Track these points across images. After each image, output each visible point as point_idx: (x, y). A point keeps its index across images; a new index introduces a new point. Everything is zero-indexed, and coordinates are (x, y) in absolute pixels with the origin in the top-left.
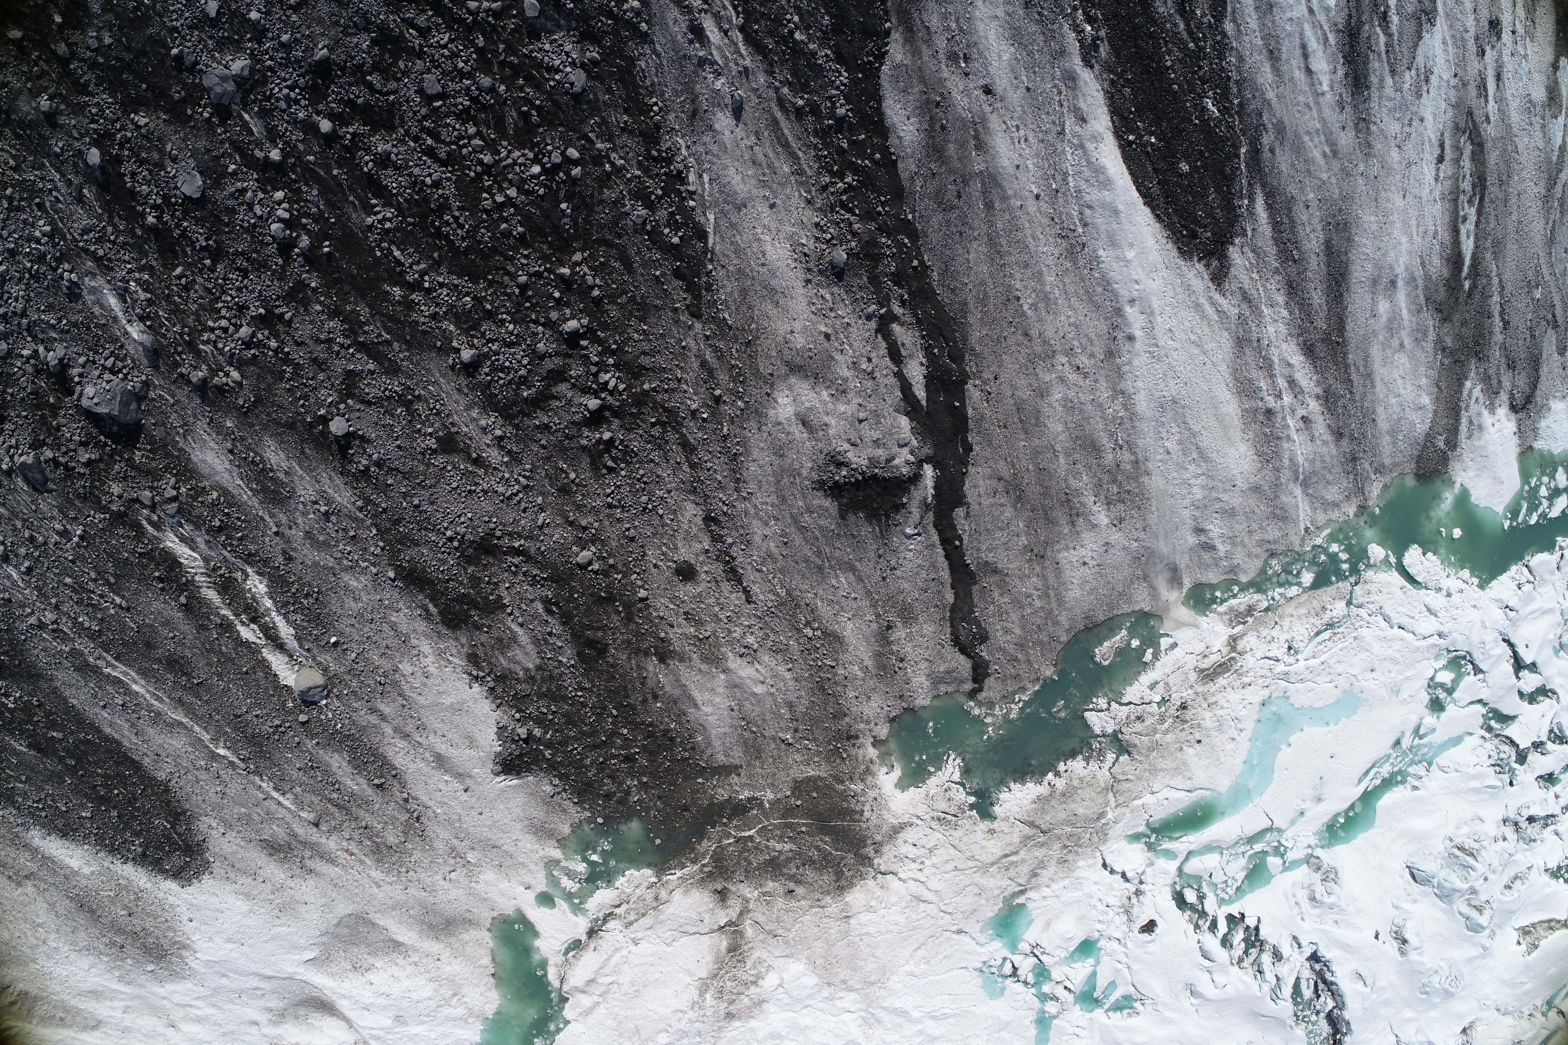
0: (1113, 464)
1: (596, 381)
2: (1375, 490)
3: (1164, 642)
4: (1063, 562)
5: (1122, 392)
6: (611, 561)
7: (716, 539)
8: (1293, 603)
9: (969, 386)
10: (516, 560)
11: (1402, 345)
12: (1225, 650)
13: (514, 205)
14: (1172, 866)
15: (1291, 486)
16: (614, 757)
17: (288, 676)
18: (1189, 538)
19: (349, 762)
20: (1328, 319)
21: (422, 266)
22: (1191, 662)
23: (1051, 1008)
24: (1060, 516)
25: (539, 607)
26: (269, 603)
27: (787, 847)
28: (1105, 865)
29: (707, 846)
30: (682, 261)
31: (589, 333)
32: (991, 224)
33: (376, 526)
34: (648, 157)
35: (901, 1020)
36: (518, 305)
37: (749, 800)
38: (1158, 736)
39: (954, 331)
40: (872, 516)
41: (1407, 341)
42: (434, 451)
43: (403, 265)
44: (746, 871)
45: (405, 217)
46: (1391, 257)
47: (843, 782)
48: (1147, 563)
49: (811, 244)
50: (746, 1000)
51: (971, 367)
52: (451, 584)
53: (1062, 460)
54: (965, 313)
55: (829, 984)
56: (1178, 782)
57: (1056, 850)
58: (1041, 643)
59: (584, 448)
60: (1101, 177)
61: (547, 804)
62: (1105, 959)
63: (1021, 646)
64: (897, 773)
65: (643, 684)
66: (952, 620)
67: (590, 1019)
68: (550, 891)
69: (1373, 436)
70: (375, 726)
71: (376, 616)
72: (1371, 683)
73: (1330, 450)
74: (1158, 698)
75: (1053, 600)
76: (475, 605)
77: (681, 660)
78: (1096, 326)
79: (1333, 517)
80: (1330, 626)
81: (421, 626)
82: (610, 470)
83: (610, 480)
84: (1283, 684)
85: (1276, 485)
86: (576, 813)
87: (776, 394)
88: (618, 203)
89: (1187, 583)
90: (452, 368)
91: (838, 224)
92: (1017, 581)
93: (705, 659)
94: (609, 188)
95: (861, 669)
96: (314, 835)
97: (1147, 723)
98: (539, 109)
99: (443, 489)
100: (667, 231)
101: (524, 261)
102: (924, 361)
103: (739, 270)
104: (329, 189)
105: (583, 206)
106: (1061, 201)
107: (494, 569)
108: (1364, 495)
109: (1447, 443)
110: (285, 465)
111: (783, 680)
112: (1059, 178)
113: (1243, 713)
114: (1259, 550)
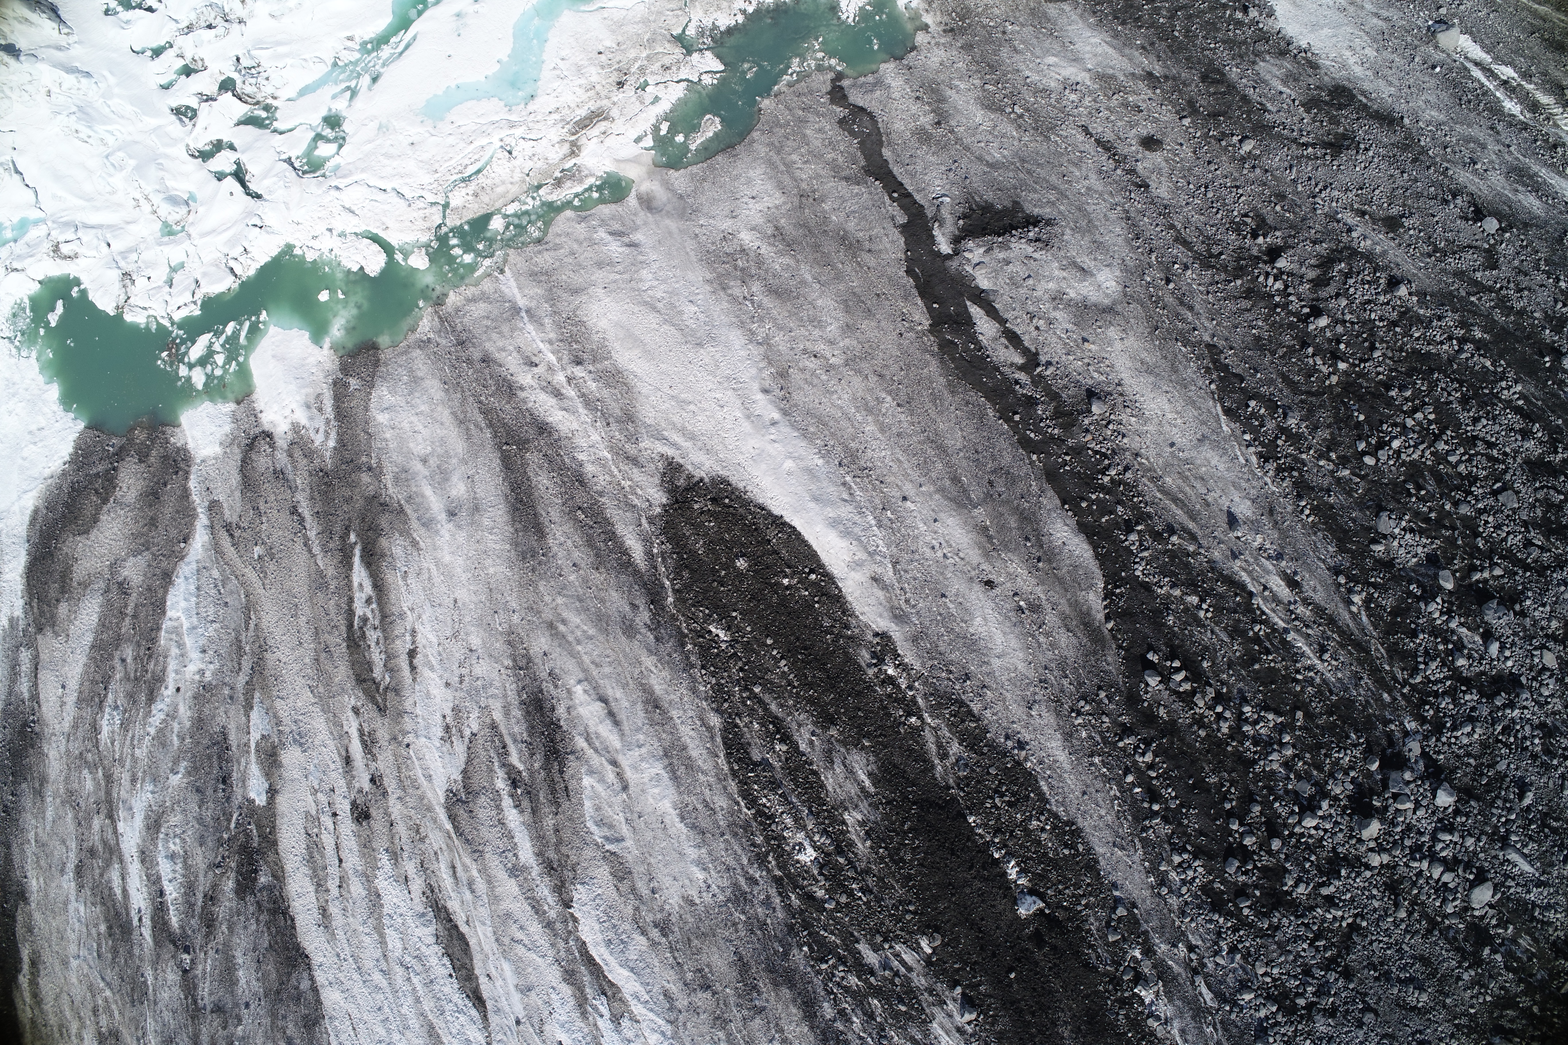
0: (750, 283)
1: (1285, 282)
2: (426, 324)
3: (649, 142)
4: (778, 194)
5: (760, 344)
6: (1224, 143)
7: (1132, 171)
8: (510, 197)
9: (927, 323)
10: (1304, 140)
11: (424, 461)
12: (583, 140)
13: (1405, 412)
15: (533, 304)
17: (1465, 42)
18: (642, 239)
20: (525, 465)
21: (1464, 356)
22: (618, 126)
24: (794, 233)
25: (1271, 107)
26: (1499, 94)
30: (1240, 389)
31: (1305, 319)
32: (948, 465)
33: (1431, 157)
34: (1299, 471)
36: (1372, 334)
38: (644, 55)
39: (956, 368)
40: (987, 208)
41: (418, 466)
42: (1403, 216)
43: (1481, 356)
45: (1491, 393)
46: (461, 537)
48: (684, 209)
49: (1124, 417)
51: (929, 339)
52: (1355, 116)
53: (809, 278)
54: (950, 384)
56: (617, 15)
58: (781, 127)
59: (1276, 230)
60: (841, 528)
63: (803, 121)
64: (901, 3)
65: (1159, 56)
66: (879, 134)
69: (442, 370)
70: (1382, 9)
71: (1406, 90)
72: (413, 132)
73: (493, 345)
74: (649, 89)
75: (778, 164)
76: (1329, 104)
77: (1133, 74)
78: (805, 396)
79: (472, 289)
80: (466, 180)
81: (1367, 86)
82: (1245, 215)
83: (1244, 208)
84: (513, 118)
85: (552, 300)
87: (1120, 288)
88: (1315, 428)
89: (632, 200)
90: (1409, 282)
91: (1105, 439)
92: (823, 173)
93: (1112, 77)
94: (1325, 440)
95: (957, 86)
97: (659, 64)
98: (1410, 495)
99: (1386, 188)
100: (1262, 411)
101: (1380, 369)
102: (981, 337)
103: (1186, 387)
105: (1343, 421)
106: (877, 501)
107: (1321, 132)
108: (440, 317)
109: (346, 385)
110: (1521, 197)
111: (1031, 70)
112: (886, 522)
113: (555, 85)
114: (557, 241)
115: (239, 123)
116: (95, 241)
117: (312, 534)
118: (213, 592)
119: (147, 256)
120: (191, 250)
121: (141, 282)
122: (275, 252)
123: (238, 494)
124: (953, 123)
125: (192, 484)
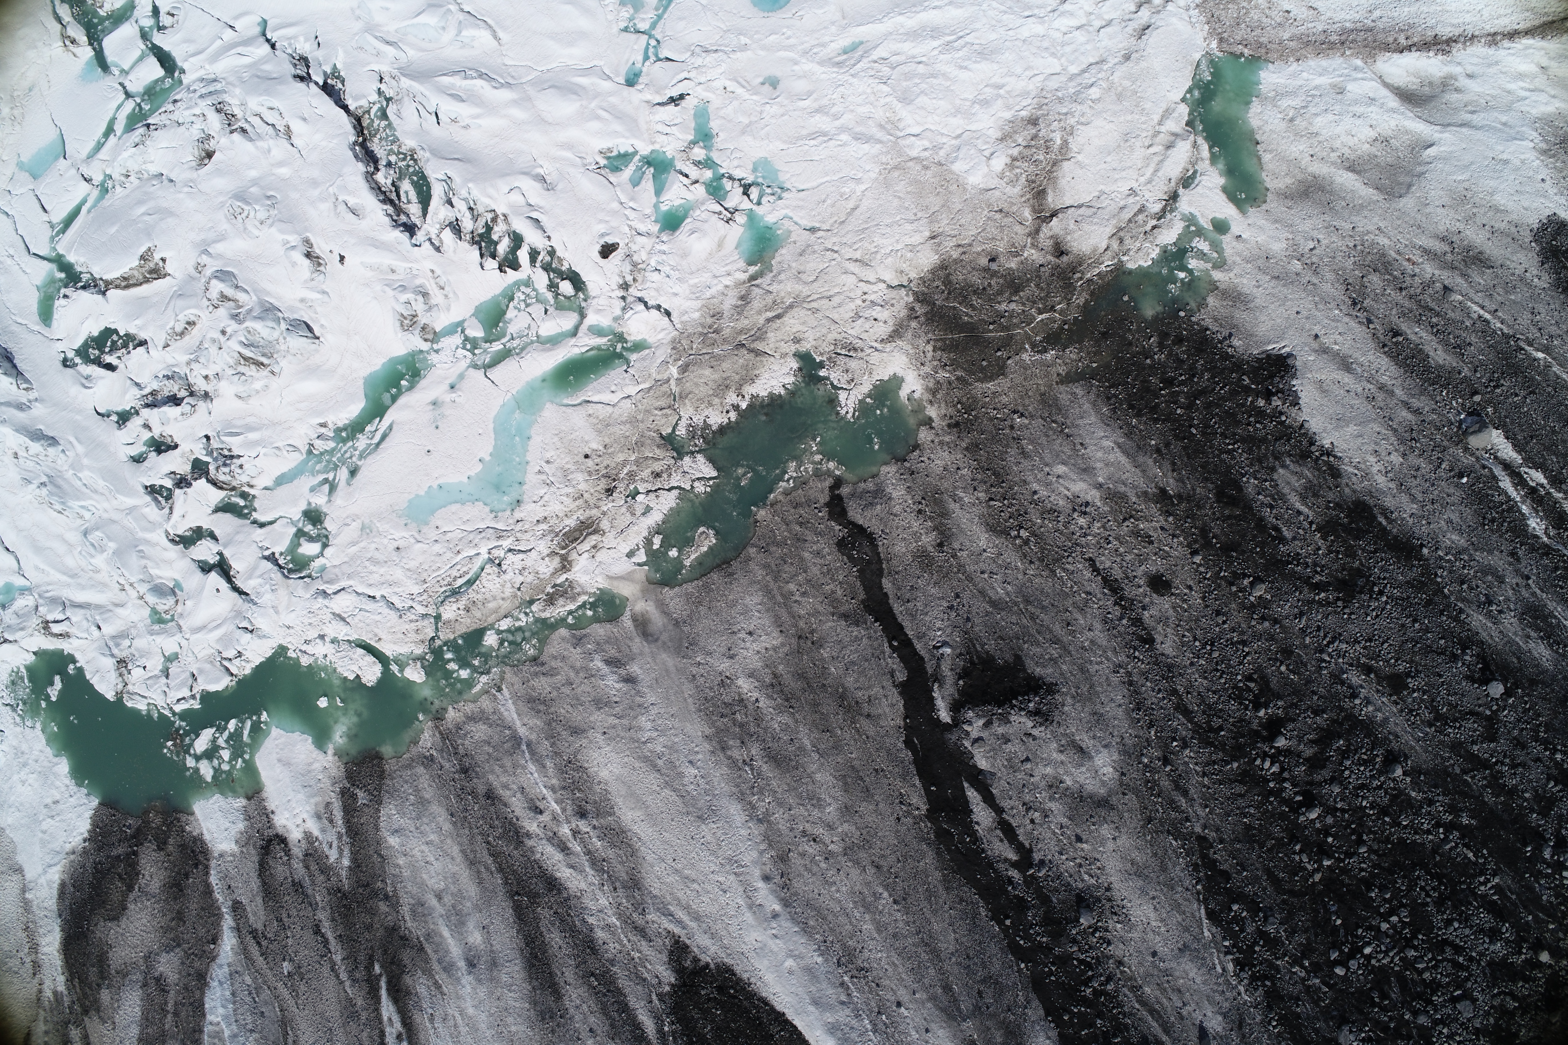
0: (749, 744)
1: (1281, 763)
2: (428, 739)
3: (641, 557)
4: (776, 634)
5: (760, 821)
6: (1234, 589)
7: (1137, 622)
8: (502, 612)
9: (924, 808)
10: (1318, 579)
11: (439, 897)
12: (574, 556)
13: (1381, 915)
14: (592, 319)
15: (533, 737)
16: (1182, 383)
17: (1496, 439)
18: (639, 671)
19: (1428, 356)
20: (537, 919)
21: (1447, 847)
22: (609, 540)
23: (699, 153)
24: (792, 684)
25: (1287, 533)
26: (1525, 509)
27: (1003, 307)
28: (668, 314)
29: (1080, 299)
30: (1225, 888)
31: (1296, 809)
32: (941, 971)
33: (1446, 597)
34: (1272, 978)
35: (858, 129)
36: (1361, 824)
37: (1045, 351)
38: (634, 459)
39: (952, 860)
40: (988, 661)
41: (433, 902)
42: (1408, 675)
43: (1464, 845)
44: (1039, 277)
45: (1469, 888)
46: (481, 992)
47: (958, 379)
48: (681, 639)
49: (1111, 925)
50: (1020, 140)
51: (926, 826)
52: (1372, 547)
53: (807, 742)
54: (945, 880)
55: (941, 165)
56: (603, 412)
57: (728, 326)
58: (778, 545)
59: (1279, 697)
61: (1234, 326)
62: (648, 211)
63: (800, 540)
64: (904, 393)
65: (1173, 464)
66: (880, 561)
67: (1164, 106)
68: (1218, 236)
69: (447, 798)
70: (1413, 396)
71: (1429, 507)
72: (397, 535)
73: (497, 779)
74: (640, 498)
75: (775, 591)
76: (1347, 529)
77: (1145, 493)
78: (805, 886)
79: (472, 706)
80: (455, 593)
81: (1389, 502)
82: (1249, 678)
83: (1248, 668)
84: (500, 526)
85: (552, 737)
86: (1204, 318)
87: (1116, 775)
88: (1292, 933)
89: (626, 621)
90: (1406, 757)
91: (1090, 948)
92: (821, 609)
93: (1123, 497)
94: (1301, 944)
95: (961, 499)
96: (1446, 277)
97: (649, 470)
98: (1374, 1004)
99: (1396, 640)
100: (1244, 915)
101: (1363, 866)
102: (976, 828)
103: (1173, 889)
104: (1532, 901)
105: (1322, 925)
106: (873, 1004)
107: (1336, 566)
108: (440, 733)
109: (354, 797)
110: (1532, 645)
111: (1038, 481)
112: (881, 1026)
113: (542, 492)
114: (553, 664)
115: (217, 510)
116: (85, 623)
117: (338, 958)
118: (248, 999)
119: (139, 643)
120: (184, 643)
121: (137, 673)
122: (269, 654)
123: (259, 900)
124: (956, 545)
125: (213, 879)
